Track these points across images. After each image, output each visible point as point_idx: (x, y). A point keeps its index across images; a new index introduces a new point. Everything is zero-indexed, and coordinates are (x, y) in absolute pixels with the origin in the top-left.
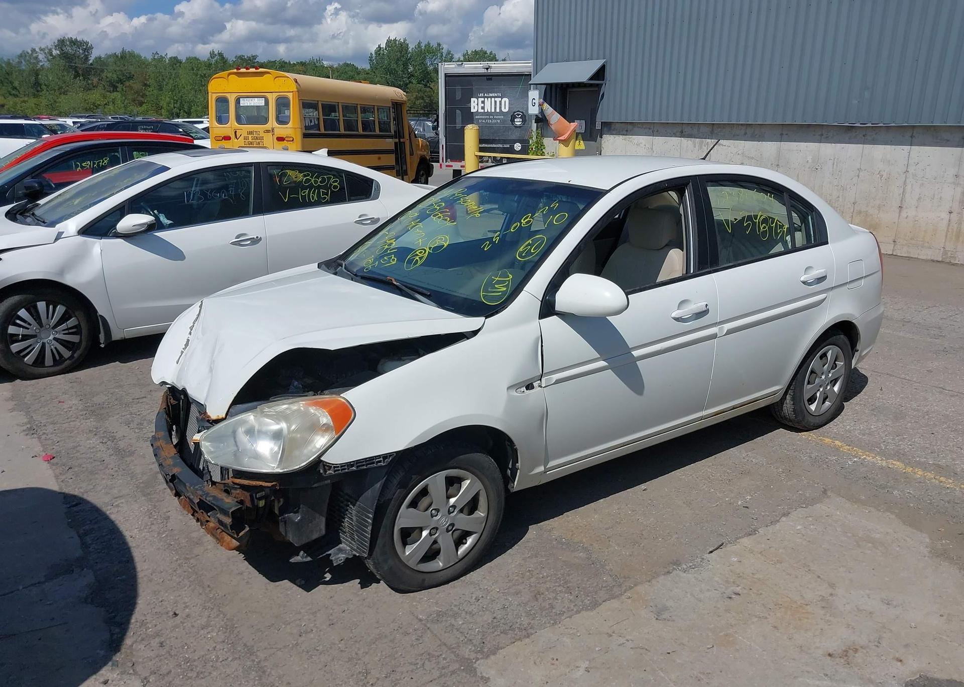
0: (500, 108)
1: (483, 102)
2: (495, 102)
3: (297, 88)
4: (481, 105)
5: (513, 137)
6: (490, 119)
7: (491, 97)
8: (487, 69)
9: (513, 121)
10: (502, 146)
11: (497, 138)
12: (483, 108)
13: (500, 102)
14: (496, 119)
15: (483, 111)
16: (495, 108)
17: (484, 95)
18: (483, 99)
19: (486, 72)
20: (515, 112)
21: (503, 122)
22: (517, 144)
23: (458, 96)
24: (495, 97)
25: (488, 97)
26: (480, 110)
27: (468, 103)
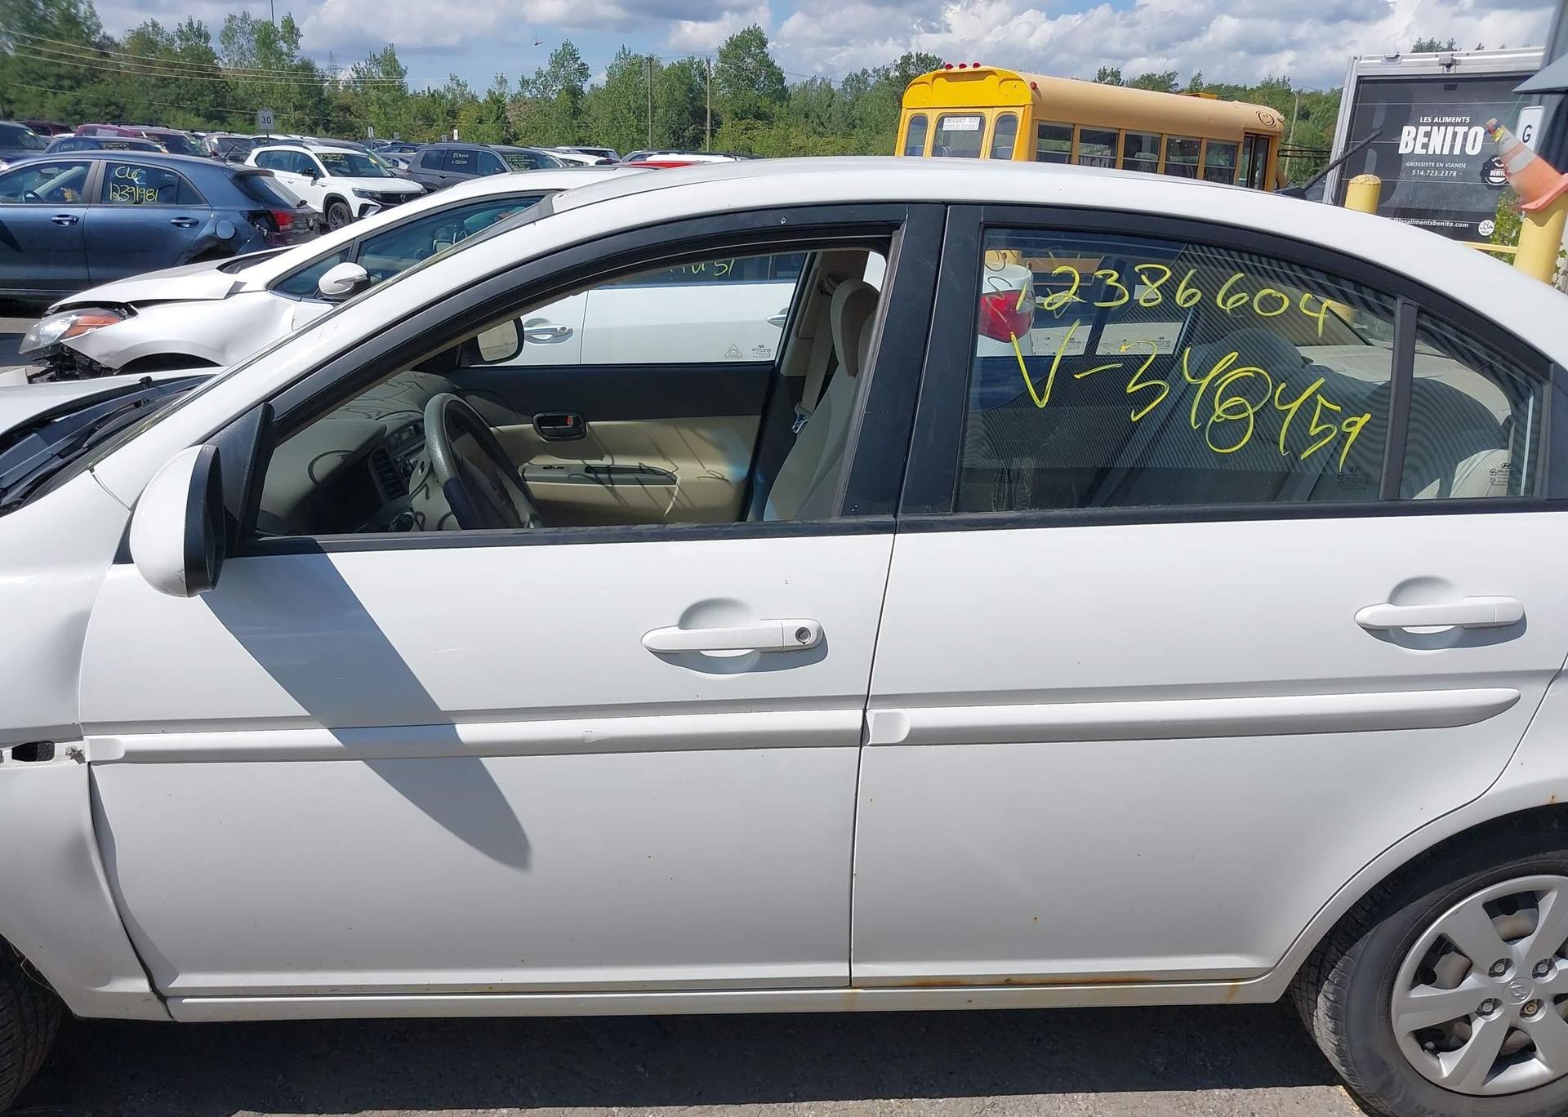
0: (1463, 146)
1: (1428, 135)
2: (1455, 134)
4: (1422, 139)
5: (1481, 208)
6: (1435, 168)
7: (1447, 125)
8: (1449, 66)
9: (1485, 174)
10: (1451, 225)
11: (1444, 208)
12: (1425, 146)
13: (1466, 135)
14: (1450, 169)
15: (1424, 152)
16: (1452, 147)
17: (1433, 120)
18: (1428, 128)
19: (1445, 72)
20: (1493, 157)
21: (1463, 174)
22: (1486, 221)
23: (1378, 122)
24: (1455, 124)
25: (1439, 125)
26: (1419, 151)
27: (1396, 137)
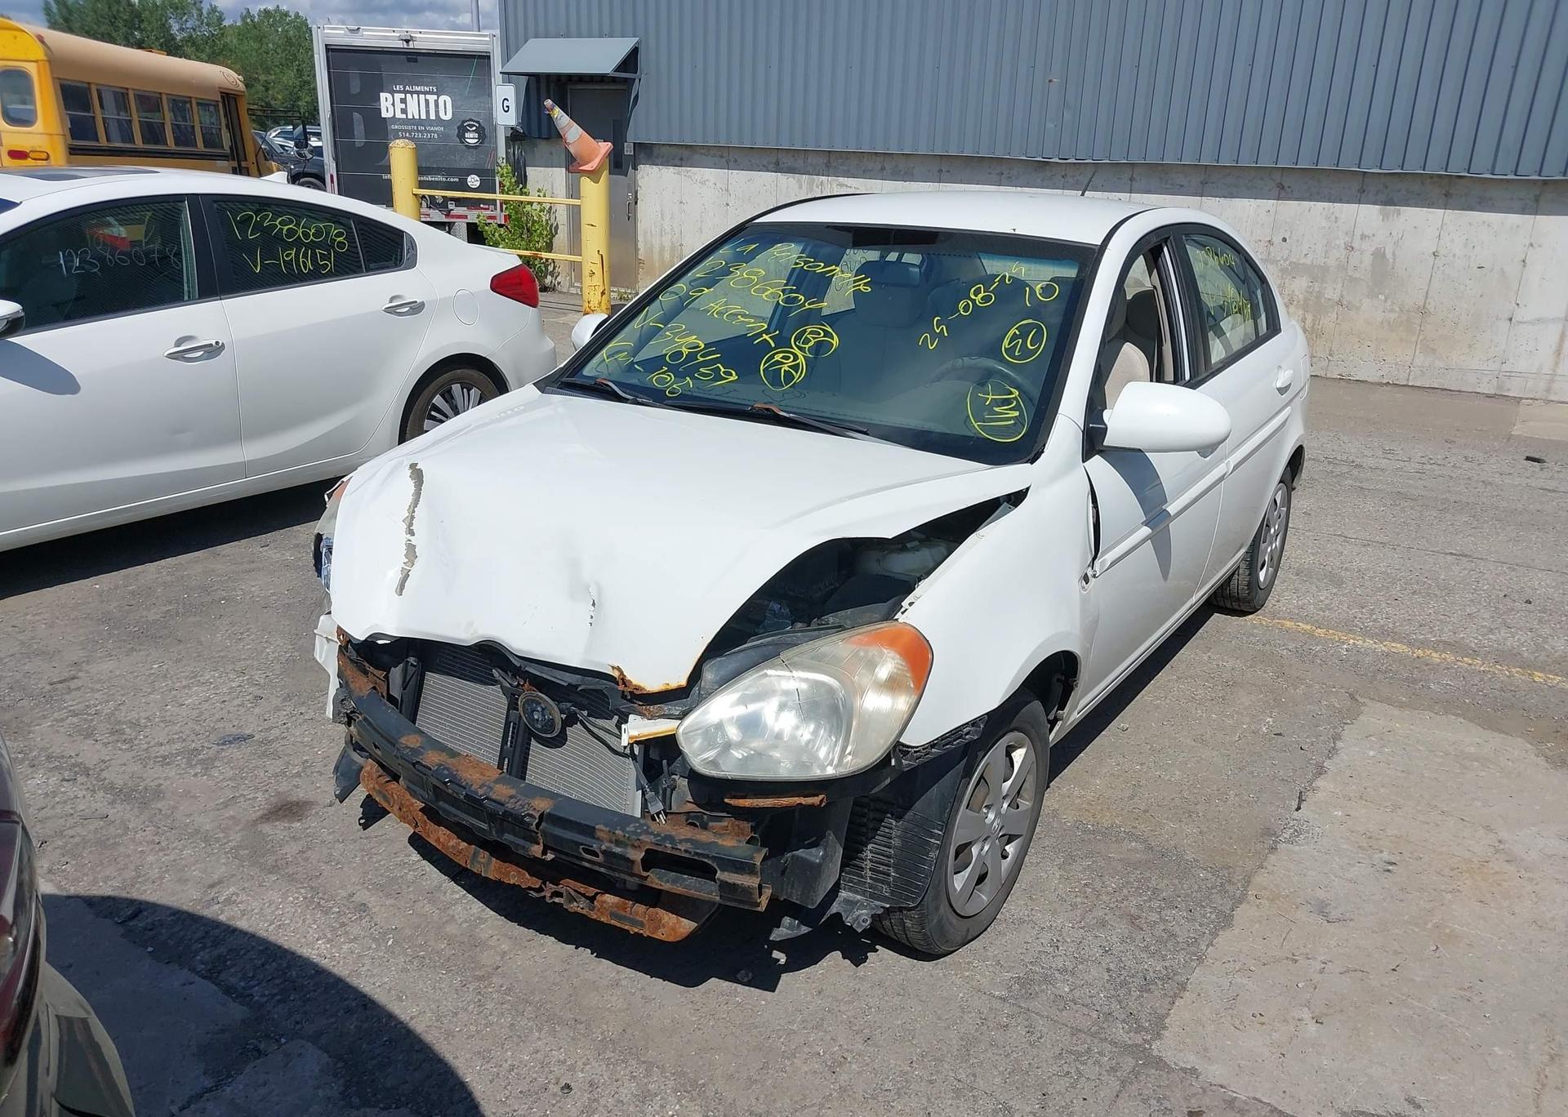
0: (437, 112)
1: (403, 101)
2: (427, 101)
3: (46, 55)
4: (399, 106)
5: (465, 165)
6: (418, 131)
7: (418, 93)
8: (407, 41)
9: (461, 136)
10: (444, 180)
11: (435, 166)
12: (404, 111)
13: (436, 102)
14: (430, 132)
15: (404, 116)
16: (428, 112)
17: (405, 88)
18: (403, 96)
19: (406, 46)
20: (464, 122)
21: (444, 137)
22: (473, 176)
23: (355, 87)
24: (425, 93)
25: (412, 93)
26: (399, 115)
27: (376, 102)
